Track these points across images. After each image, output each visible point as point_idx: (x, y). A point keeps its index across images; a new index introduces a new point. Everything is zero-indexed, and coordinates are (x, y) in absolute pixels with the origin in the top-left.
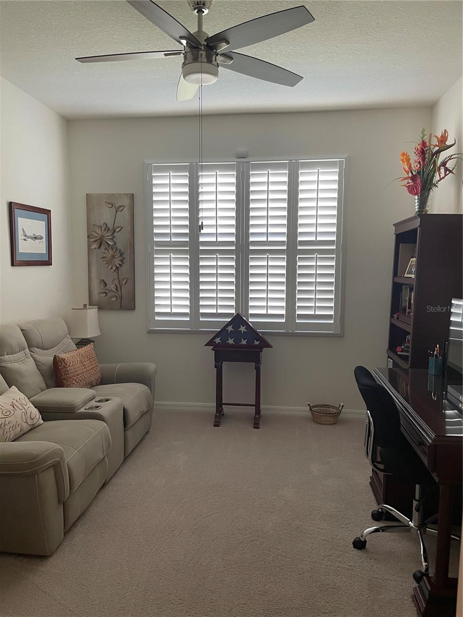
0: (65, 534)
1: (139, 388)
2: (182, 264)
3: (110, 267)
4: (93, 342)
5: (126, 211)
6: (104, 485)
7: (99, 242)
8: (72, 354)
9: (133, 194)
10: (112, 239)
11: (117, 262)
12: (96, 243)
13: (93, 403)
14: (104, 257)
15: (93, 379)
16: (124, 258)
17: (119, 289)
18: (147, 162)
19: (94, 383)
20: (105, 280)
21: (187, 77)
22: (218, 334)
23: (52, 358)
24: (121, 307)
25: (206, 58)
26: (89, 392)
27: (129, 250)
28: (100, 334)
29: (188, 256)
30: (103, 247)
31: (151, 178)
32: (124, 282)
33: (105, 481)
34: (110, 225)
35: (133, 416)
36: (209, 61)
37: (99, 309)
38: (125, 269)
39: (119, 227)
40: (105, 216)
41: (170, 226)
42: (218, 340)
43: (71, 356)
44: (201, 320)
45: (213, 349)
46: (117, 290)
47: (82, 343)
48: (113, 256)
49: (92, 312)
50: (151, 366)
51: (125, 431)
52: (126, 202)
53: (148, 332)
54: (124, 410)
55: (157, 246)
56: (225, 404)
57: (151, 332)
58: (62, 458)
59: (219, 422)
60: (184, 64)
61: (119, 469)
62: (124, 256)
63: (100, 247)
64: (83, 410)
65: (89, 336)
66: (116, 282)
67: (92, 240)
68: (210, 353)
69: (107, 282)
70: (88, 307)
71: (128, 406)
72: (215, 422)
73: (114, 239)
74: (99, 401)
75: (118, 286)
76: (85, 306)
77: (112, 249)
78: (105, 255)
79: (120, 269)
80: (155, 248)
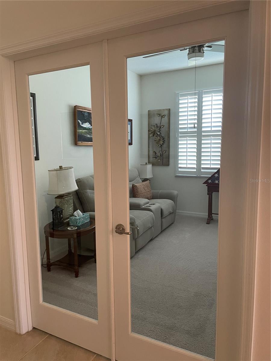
0: (135, 253)
1: (169, 201)
2: (192, 142)
3: (158, 145)
4: (150, 180)
5: (166, 118)
6: (151, 240)
7: (153, 133)
8: (140, 184)
9: (170, 109)
10: (159, 131)
11: (161, 142)
12: (152, 133)
13: (148, 205)
14: (155, 140)
15: (149, 196)
16: (164, 141)
17: (162, 156)
18: (177, 92)
19: (149, 198)
20: (156, 152)
21: (190, 59)
22: (210, 178)
23: (132, 186)
24: (163, 164)
25: (198, 50)
26: (147, 200)
27: (167, 137)
28: (153, 177)
29: (196, 139)
30: (155, 136)
31: (179, 100)
32: (165, 152)
33: (152, 238)
34: (159, 125)
35: (166, 213)
36: (200, 51)
37: (153, 165)
38: (165, 146)
39: (162, 125)
40: (156, 120)
41: (187, 124)
42: (210, 181)
43: (139, 185)
44: (202, 171)
45: (206, 186)
46: (161, 156)
47: (145, 180)
48: (160, 140)
49: (149, 167)
50: (175, 192)
51: (162, 219)
52: (166, 113)
53: (175, 177)
54: (161, 209)
55: (180, 134)
56: (213, 214)
57: (177, 177)
58: (135, 221)
59: (209, 222)
60: (188, 54)
61: (158, 235)
62: (165, 140)
63: (153, 136)
64: (143, 207)
65: (148, 177)
66: (161, 152)
67: (150, 132)
68: (205, 187)
69: (157, 152)
70: (148, 164)
71: (163, 208)
72: (207, 222)
73: (160, 132)
74: (150, 204)
75: (162, 154)
76: (146, 163)
77: (159, 136)
78: (156, 139)
79: (163, 146)
80: (180, 135)
